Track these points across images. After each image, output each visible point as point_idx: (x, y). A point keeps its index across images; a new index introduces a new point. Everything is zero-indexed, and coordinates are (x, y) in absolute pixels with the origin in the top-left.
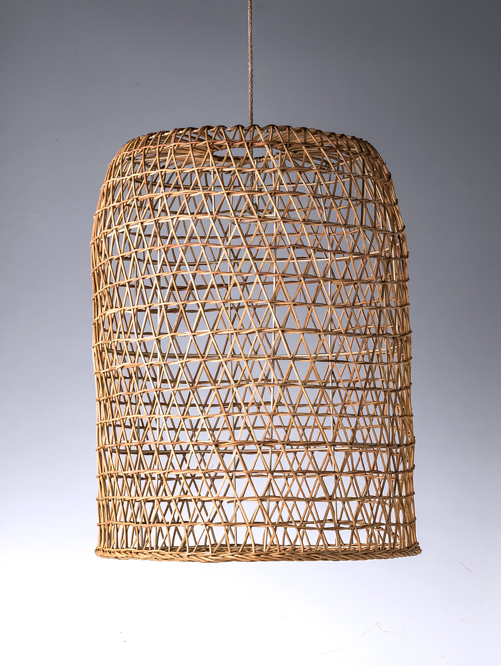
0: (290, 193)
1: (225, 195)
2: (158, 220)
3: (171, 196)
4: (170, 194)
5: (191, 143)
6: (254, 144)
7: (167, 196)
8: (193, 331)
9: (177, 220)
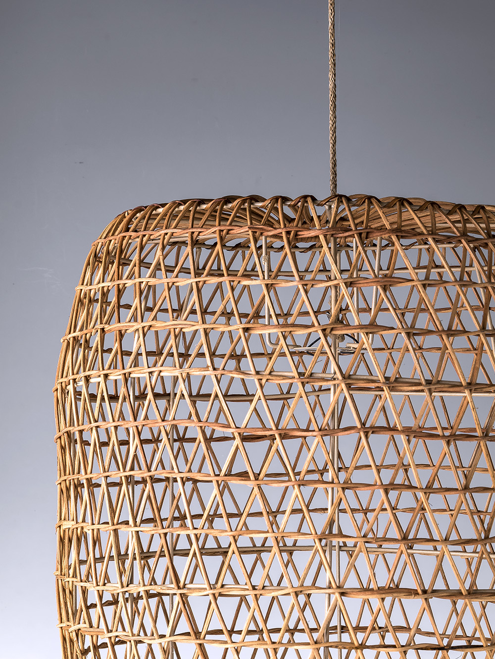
0: (362, 328)
1: (241, 331)
2: (130, 373)
3: (151, 329)
4: (151, 326)
5: (191, 230)
6: (299, 233)
7: (146, 329)
8: (181, 586)
9: (159, 375)
